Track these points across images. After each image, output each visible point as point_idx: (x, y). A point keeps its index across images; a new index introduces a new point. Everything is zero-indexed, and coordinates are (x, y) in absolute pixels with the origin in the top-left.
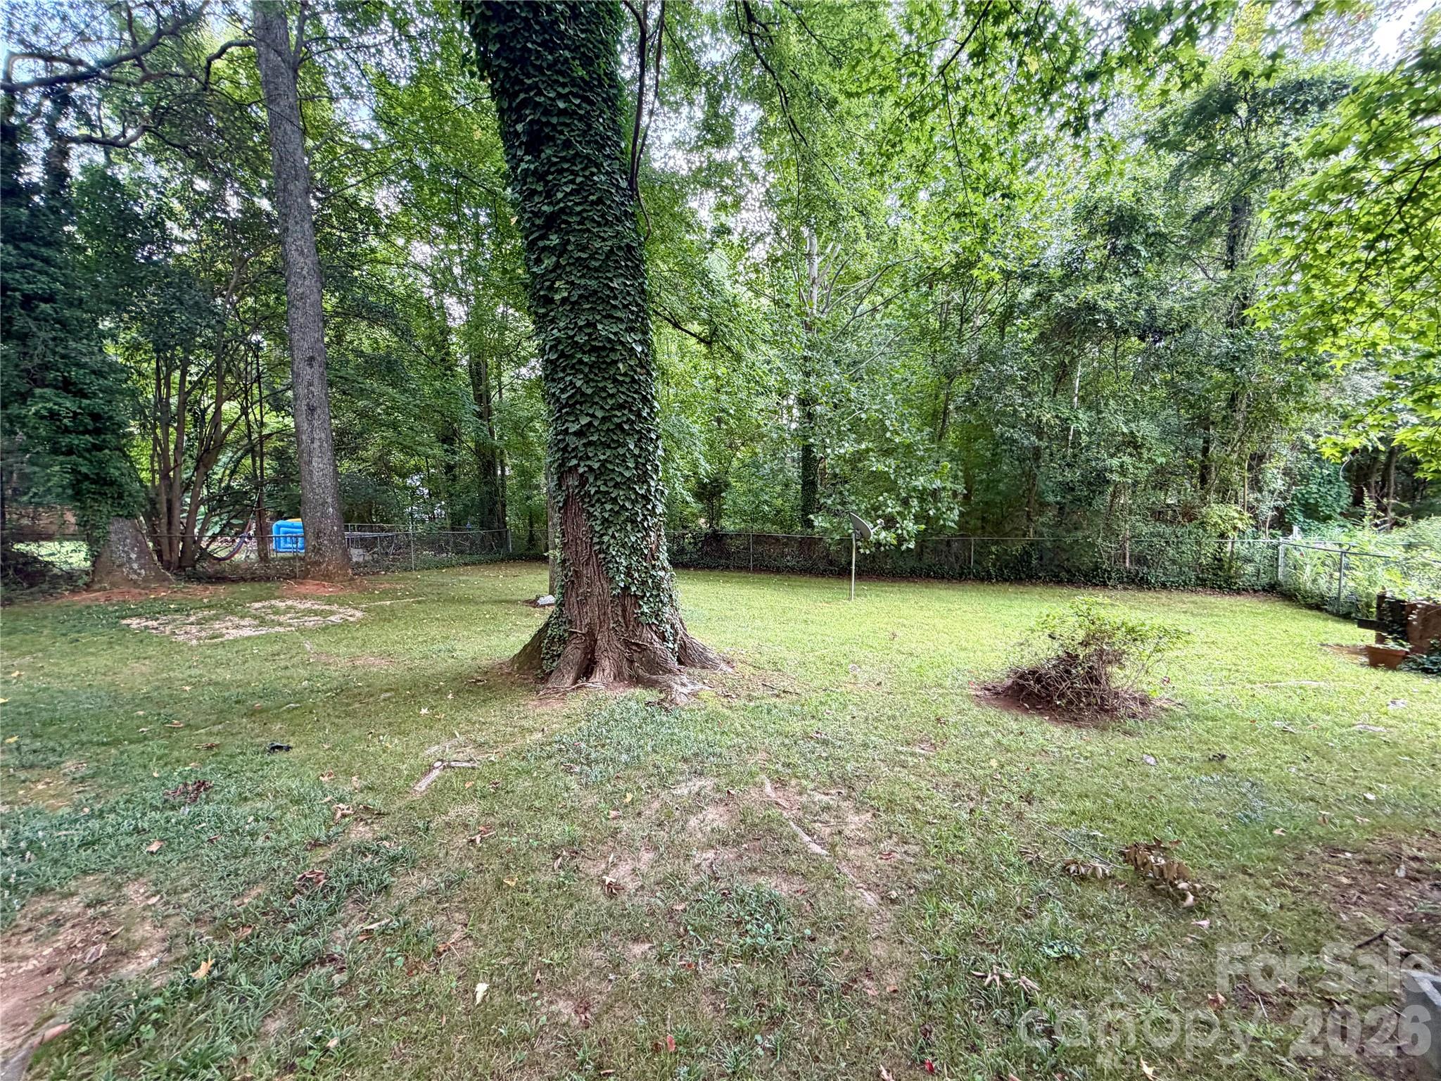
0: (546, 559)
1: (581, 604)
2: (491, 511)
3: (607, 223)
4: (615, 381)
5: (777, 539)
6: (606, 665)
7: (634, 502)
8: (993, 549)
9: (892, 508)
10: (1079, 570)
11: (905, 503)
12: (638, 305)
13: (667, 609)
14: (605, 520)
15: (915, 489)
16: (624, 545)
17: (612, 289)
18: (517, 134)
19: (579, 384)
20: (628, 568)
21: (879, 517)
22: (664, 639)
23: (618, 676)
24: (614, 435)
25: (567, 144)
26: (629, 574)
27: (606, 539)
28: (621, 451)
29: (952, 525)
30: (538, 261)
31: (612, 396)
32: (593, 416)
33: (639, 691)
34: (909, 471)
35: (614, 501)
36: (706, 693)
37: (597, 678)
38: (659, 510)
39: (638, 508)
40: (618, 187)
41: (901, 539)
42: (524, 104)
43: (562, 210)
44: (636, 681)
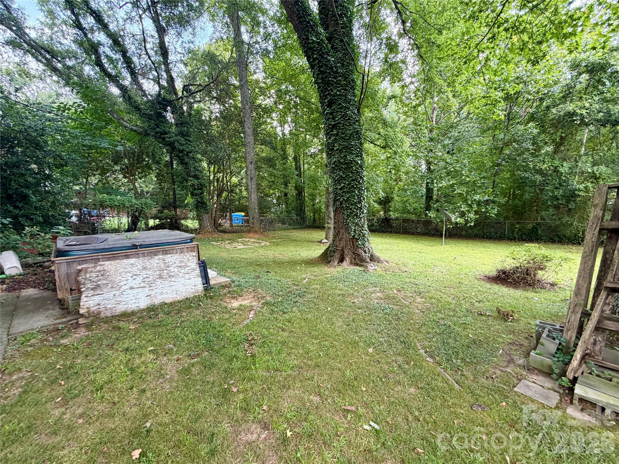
0: (324, 227)
1: (340, 241)
2: (301, 209)
3: (351, 125)
4: (352, 172)
5: (413, 221)
6: (348, 259)
7: (357, 210)
8: (517, 226)
9: (464, 208)
10: (565, 237)
11: (470, 206)
12: (359, 148)
13: (367, 243)
14: (348, 215)
15: (475, 200)
16: (354, 223)
17: (352, 145)
18: (325, 102)
19: (341, 174)
20: (355, 230)
21: (457, 212)
22: (365, 252)
23: (351, 263)
24: (351, 189)
25: (340, 104)
26: (355, 232)
27: (348, 221)
28: (353, 194)
29: (494, 215)
30: (330, 138)
31: (351, 177)
32: (345, 183)
33: (357, 267)
34: (473, 192)
35: (351, 209)
36: (379, 269)
37: (345, 264)
38: (365, 211)
39: (358, 211)
40: (354, 113)
41: (467, 222)
42: (328, 94)
43: (338, 123)
44: (356, 264)
